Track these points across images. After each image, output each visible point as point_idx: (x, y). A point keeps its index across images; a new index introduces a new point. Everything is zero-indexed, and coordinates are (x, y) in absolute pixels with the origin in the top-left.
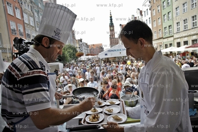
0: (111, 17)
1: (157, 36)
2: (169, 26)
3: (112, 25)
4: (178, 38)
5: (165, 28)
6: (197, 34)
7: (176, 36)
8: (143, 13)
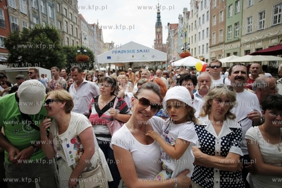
0: (159, 13)
1: (217, 40)
2: (236, 24)
3: (159, 24)
4: (247, 43)
5: (229, 27)
6: (278, 37)
7: (245, 40)
8: (199, 5)
